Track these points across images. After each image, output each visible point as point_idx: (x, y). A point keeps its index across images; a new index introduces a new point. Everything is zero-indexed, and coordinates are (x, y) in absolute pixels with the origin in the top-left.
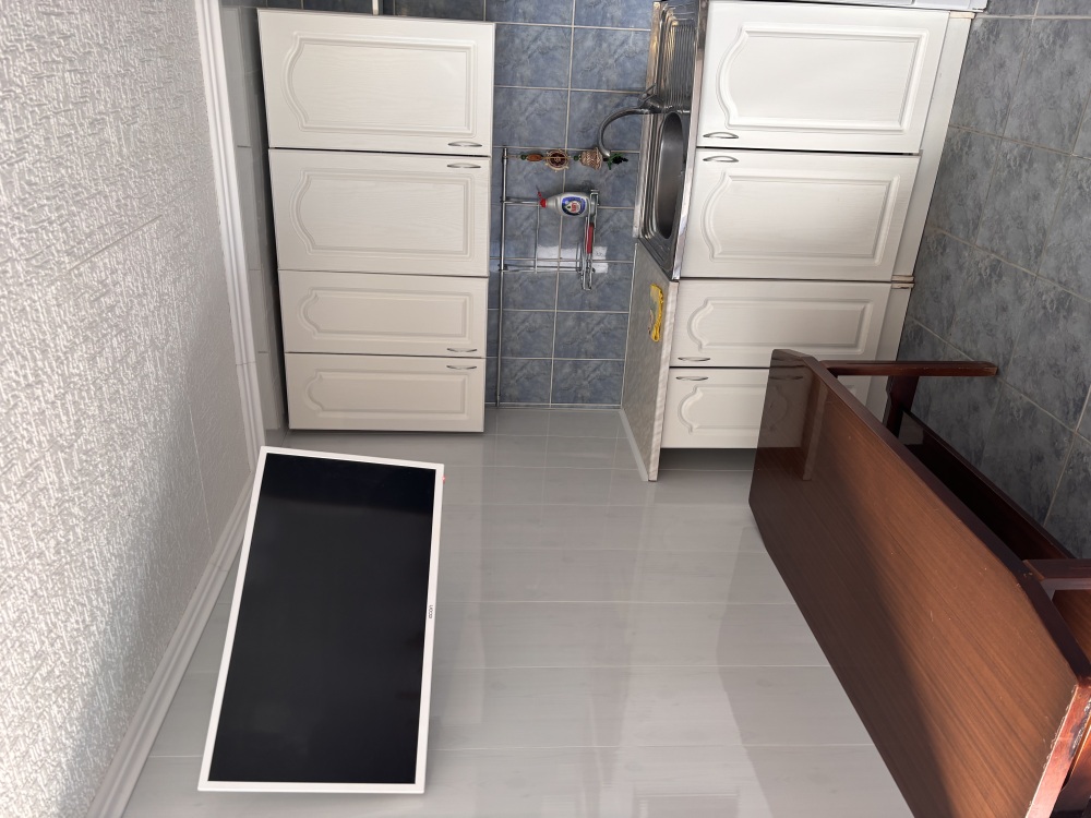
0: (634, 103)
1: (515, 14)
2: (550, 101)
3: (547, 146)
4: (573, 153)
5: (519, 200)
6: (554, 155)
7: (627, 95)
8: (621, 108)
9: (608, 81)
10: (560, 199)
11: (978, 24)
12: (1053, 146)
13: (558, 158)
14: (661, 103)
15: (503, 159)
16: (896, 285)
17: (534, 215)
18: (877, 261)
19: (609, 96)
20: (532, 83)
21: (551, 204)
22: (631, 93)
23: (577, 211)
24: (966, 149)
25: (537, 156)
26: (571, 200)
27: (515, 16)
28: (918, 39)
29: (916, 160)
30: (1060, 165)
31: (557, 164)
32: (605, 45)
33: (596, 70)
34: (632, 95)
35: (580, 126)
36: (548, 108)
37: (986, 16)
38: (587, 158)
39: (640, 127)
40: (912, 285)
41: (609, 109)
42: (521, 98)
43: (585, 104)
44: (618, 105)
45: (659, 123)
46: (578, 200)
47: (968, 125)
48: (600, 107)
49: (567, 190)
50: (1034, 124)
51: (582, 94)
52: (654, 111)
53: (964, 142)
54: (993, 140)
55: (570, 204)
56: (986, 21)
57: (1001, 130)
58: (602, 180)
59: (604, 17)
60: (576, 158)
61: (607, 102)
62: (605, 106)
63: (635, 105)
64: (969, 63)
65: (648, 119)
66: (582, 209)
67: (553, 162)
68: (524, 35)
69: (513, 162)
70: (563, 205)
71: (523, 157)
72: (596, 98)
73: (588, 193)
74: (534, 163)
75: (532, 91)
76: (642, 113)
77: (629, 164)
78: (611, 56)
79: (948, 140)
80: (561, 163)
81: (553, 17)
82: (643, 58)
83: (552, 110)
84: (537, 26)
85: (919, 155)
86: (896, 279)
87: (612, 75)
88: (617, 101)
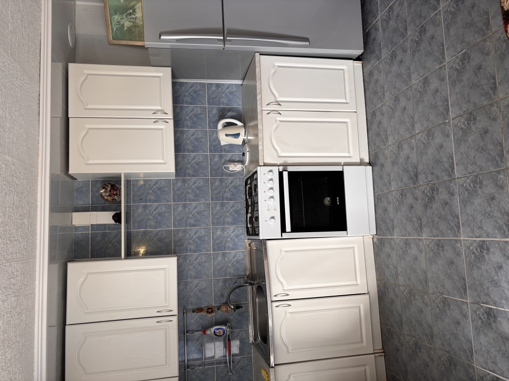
0: (242, 281)
1: (186, 250)
2: (204, 285)
3: (204, 305)
4: (217, 306)
5: (193, 331)
6: (208, 309)
7: (239, 278)
8: (237, 284)
9: (229, 273)
10: (213, 330)
11: (375, 240)
12: (420, 289)
13: (210, 310)
14: (254, 280)
15: (184, 314)
16: (377, 355)
17: (201, 338)
18: (364, 344)
19: (231, 279)
20: (196, 278)
21: (208, 332)
22: (240, 277)
23: (221, 334)
24: (386, 290)
25: (200, 310)
26: (218, 329)
27: (186, 251)
28: (353, 248)
29: (367, 296)
30: (426, 297)
31: (210, 313)
32: (226, 258)
33: (224, 269)
34: (241, 278)
35: (219, 294)
36: (204, 288)
37: (377, 237)
38: (224, 309)
39: (246, 291)
40: (383, 354)
41: (231, 285)
42: (191, 285)
43: (220, 284)
44: (235, 283)
45: (254, 289)
46: (221, 329)
47: (384, 279)
48: (227, 284)
49: (216, 325)
50: (409, 279)
51: (219, 280)
52: (251, 284)
53: (385, 287)
54: (396, 286)
55: (218, 331)
56: (378, 239)
57: (397, 282)
58: (232, 318)
59: (225, 247)
60: (218, 309)
61: (230, 282)
62: (229, 284)
63: (242, 282)
64: (377, 255)
65: (249, 288)
66: (224, 332)
67: (208, 312)
68: (190, 258)
69: (189, 314)
70: (214, 332)
71: (193, 312)
72: (225, 281)
73: (225, 325)
74: (199, 314)
75: (196, 281)
76: (246, 286)
77: (243, 308)
78: (230, 263)
79: (378, 286)
80: (212, 312)
81: (203, 250)
82: (244, 262)
83: (205, 288)
84: (196, 254)
85: (368, 293)
86: (375, 352)
87: (231, 271)
88: (234, 281)
